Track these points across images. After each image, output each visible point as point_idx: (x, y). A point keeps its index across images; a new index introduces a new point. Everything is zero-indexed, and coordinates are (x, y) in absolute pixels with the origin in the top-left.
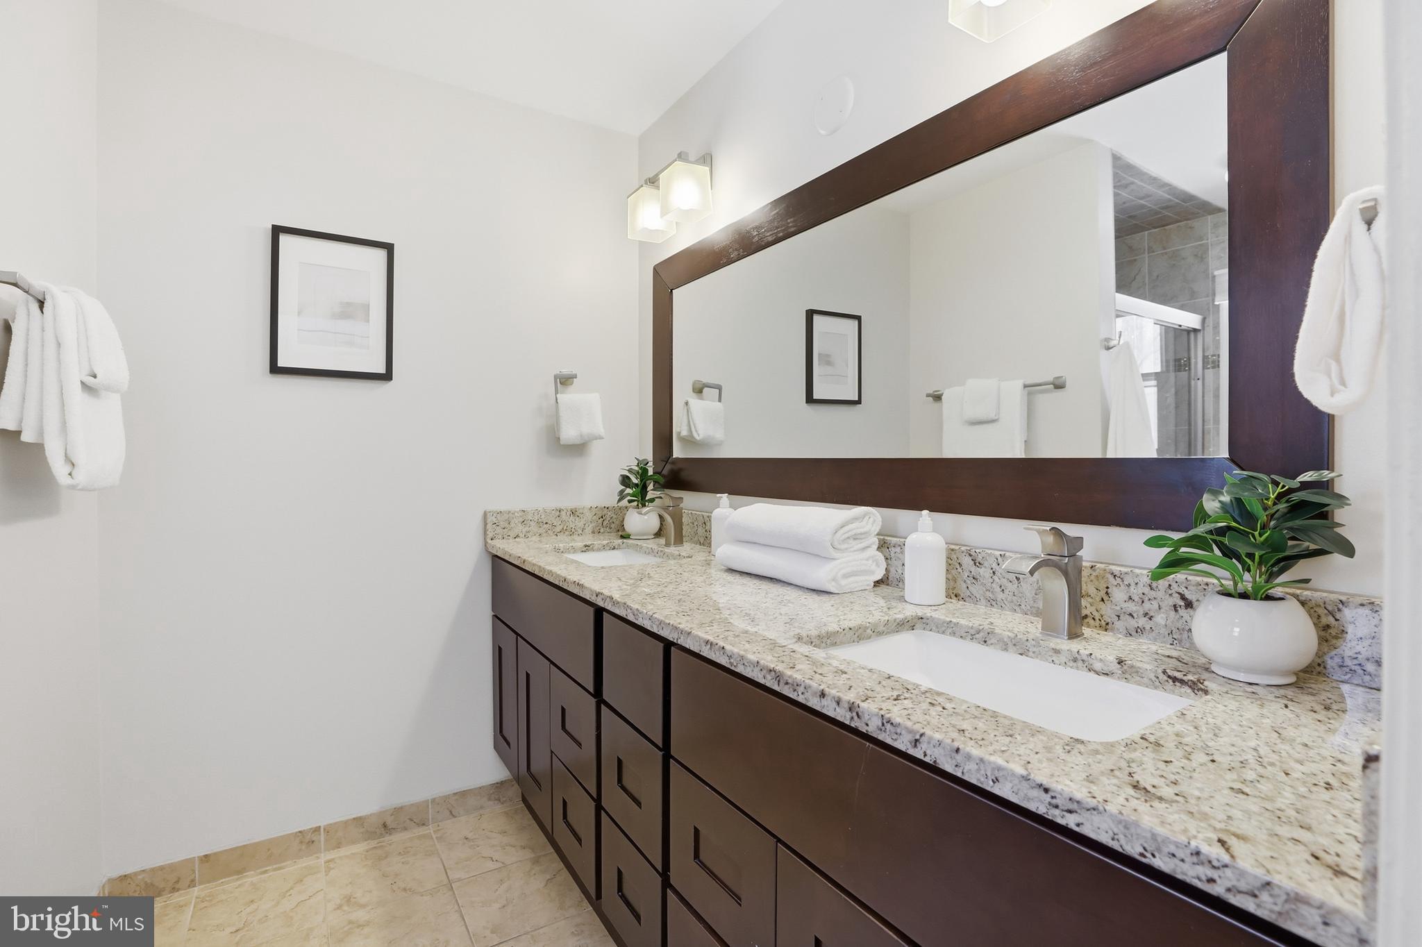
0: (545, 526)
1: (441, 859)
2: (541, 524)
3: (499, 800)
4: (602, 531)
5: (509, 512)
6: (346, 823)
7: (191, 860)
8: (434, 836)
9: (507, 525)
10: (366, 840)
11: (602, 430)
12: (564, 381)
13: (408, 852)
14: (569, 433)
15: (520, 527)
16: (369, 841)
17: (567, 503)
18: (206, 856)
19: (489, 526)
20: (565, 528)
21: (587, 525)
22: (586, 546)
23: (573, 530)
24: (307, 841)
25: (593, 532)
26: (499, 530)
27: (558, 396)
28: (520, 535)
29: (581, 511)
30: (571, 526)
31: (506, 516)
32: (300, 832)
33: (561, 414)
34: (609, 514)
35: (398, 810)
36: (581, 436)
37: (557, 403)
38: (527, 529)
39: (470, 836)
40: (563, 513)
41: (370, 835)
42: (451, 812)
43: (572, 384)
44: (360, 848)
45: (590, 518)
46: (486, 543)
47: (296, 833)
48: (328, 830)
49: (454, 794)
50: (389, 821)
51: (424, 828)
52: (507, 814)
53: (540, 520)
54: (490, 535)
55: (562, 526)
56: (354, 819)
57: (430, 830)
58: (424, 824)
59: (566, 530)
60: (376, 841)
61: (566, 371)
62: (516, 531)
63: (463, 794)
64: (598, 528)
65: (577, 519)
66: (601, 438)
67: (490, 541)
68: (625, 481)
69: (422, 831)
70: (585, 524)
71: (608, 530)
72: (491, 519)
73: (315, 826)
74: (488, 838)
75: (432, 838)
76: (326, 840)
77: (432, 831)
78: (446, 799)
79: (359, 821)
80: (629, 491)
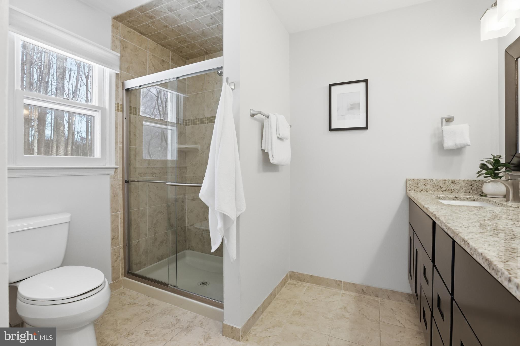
0: (436, 187)
1: (380, 311)
2: (434, 186)
3: (410, 302)
4: (471, 192)
5: (418, 180)
6: (350, 283)
7: (307, 275)
8: (380, 303)
9: (416, 185)
10: (356, 293)
11: (469, 141)
12: (449, 120)
13: (369, 303)
14: (449, 144)
15: (423, 187)
16: (357, 293)
17: (449, 177)
18: (311, 275)
19: (408, 185)
20: (448, 189)
21: (461, 189)
22: (455, 197)
23: (453, 190)
24: (338, 284)
25: (465, 192)
26: (412, 187)
27: (443, 127)
28: (423, 190)
29: (458, 181)
30: (452, 188)
31: (416, 181)
32: (336, 280)
33: (444, 135)
34: (476, 184)
35: (368, 287)
36: (456, 145)
37: (442, 130)
38: (427, 188)
39: (393, 309)
40: (447, 182)
41: (357, 291)
42: (388, 297)
43: (453, 121)
44: (353, 294)
45: (463, 185)
46: (407, 192)
47: (335, 280)
48: (345, 283)
49: (391, 291)
50: (365, 289)
51: (377, 298)
52: (413, 309)
53: (434, 184)
54: (409, 189)
55: (446, 188)
56: (353, 283)
57: (379, 300)
58: (377, 297)
59: (449, 190)
60: (359, 295)
61: (450, 115)
62: (421, 188)
63: (394, 292)
64: (469, 190)
65: (455, 185)
66: (469, 145)
67: (408, 192)
68: (483, 166)
69: (376, 298)
70: (460, 188)
71: (475, 192)
72: (409, 182)
73: (340, 280)
74: (401, 314)
75: (379, 303)
76: (343, 287)
77: (380, 300)
78: (387, 290)
79: (354, 285)
80: (485, 171)
